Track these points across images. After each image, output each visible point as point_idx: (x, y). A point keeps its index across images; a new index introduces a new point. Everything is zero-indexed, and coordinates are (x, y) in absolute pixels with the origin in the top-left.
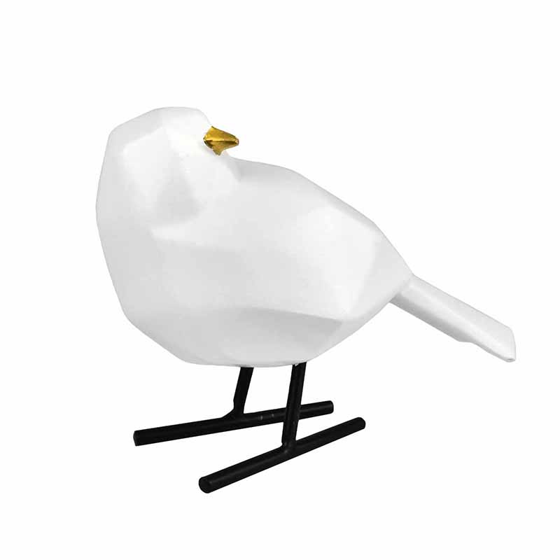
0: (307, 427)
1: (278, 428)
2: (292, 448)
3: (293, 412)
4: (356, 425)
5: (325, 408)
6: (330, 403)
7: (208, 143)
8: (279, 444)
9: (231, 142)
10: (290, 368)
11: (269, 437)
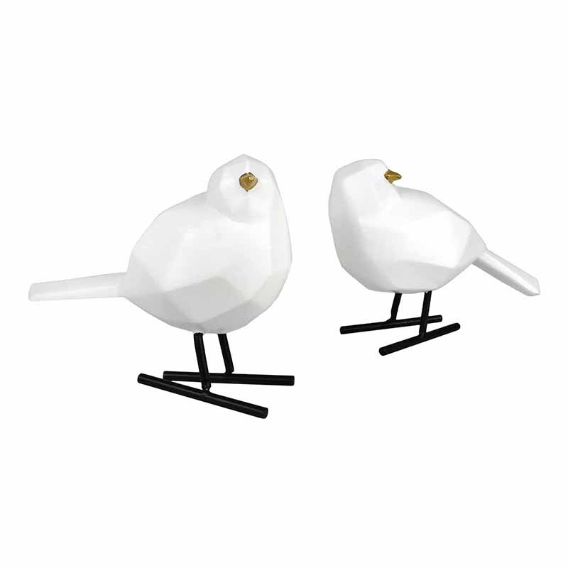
0: (431, 327)
1: (418, 327)
2: (424, 337)
3: (424, 319)
4: (455, 327)
5: (438, 319)
6: (440, 316)
7: (387, 178)
8: (417, 334)
9: (398, 177)
10: (423, 294)
11: (414, 331)
